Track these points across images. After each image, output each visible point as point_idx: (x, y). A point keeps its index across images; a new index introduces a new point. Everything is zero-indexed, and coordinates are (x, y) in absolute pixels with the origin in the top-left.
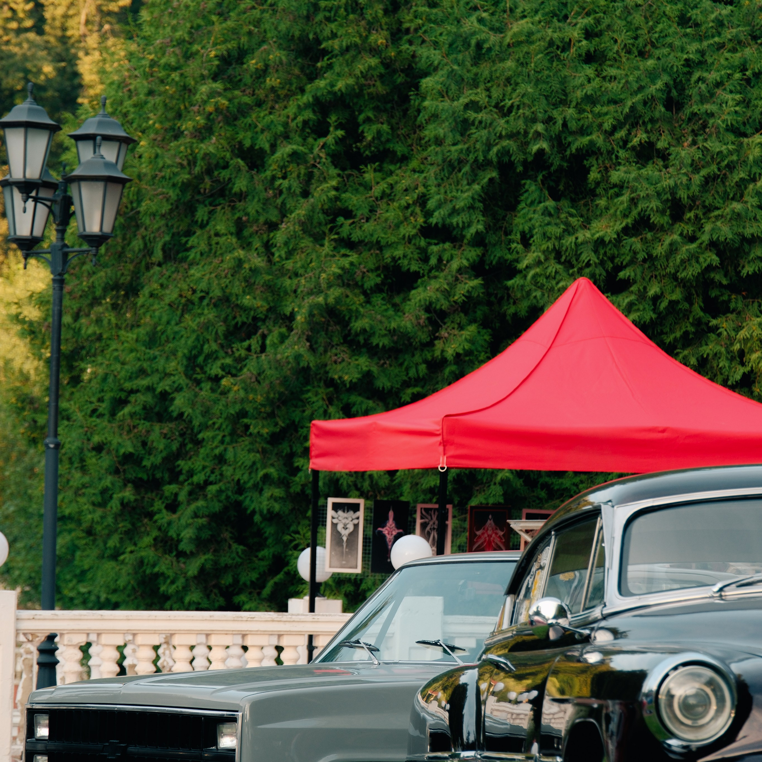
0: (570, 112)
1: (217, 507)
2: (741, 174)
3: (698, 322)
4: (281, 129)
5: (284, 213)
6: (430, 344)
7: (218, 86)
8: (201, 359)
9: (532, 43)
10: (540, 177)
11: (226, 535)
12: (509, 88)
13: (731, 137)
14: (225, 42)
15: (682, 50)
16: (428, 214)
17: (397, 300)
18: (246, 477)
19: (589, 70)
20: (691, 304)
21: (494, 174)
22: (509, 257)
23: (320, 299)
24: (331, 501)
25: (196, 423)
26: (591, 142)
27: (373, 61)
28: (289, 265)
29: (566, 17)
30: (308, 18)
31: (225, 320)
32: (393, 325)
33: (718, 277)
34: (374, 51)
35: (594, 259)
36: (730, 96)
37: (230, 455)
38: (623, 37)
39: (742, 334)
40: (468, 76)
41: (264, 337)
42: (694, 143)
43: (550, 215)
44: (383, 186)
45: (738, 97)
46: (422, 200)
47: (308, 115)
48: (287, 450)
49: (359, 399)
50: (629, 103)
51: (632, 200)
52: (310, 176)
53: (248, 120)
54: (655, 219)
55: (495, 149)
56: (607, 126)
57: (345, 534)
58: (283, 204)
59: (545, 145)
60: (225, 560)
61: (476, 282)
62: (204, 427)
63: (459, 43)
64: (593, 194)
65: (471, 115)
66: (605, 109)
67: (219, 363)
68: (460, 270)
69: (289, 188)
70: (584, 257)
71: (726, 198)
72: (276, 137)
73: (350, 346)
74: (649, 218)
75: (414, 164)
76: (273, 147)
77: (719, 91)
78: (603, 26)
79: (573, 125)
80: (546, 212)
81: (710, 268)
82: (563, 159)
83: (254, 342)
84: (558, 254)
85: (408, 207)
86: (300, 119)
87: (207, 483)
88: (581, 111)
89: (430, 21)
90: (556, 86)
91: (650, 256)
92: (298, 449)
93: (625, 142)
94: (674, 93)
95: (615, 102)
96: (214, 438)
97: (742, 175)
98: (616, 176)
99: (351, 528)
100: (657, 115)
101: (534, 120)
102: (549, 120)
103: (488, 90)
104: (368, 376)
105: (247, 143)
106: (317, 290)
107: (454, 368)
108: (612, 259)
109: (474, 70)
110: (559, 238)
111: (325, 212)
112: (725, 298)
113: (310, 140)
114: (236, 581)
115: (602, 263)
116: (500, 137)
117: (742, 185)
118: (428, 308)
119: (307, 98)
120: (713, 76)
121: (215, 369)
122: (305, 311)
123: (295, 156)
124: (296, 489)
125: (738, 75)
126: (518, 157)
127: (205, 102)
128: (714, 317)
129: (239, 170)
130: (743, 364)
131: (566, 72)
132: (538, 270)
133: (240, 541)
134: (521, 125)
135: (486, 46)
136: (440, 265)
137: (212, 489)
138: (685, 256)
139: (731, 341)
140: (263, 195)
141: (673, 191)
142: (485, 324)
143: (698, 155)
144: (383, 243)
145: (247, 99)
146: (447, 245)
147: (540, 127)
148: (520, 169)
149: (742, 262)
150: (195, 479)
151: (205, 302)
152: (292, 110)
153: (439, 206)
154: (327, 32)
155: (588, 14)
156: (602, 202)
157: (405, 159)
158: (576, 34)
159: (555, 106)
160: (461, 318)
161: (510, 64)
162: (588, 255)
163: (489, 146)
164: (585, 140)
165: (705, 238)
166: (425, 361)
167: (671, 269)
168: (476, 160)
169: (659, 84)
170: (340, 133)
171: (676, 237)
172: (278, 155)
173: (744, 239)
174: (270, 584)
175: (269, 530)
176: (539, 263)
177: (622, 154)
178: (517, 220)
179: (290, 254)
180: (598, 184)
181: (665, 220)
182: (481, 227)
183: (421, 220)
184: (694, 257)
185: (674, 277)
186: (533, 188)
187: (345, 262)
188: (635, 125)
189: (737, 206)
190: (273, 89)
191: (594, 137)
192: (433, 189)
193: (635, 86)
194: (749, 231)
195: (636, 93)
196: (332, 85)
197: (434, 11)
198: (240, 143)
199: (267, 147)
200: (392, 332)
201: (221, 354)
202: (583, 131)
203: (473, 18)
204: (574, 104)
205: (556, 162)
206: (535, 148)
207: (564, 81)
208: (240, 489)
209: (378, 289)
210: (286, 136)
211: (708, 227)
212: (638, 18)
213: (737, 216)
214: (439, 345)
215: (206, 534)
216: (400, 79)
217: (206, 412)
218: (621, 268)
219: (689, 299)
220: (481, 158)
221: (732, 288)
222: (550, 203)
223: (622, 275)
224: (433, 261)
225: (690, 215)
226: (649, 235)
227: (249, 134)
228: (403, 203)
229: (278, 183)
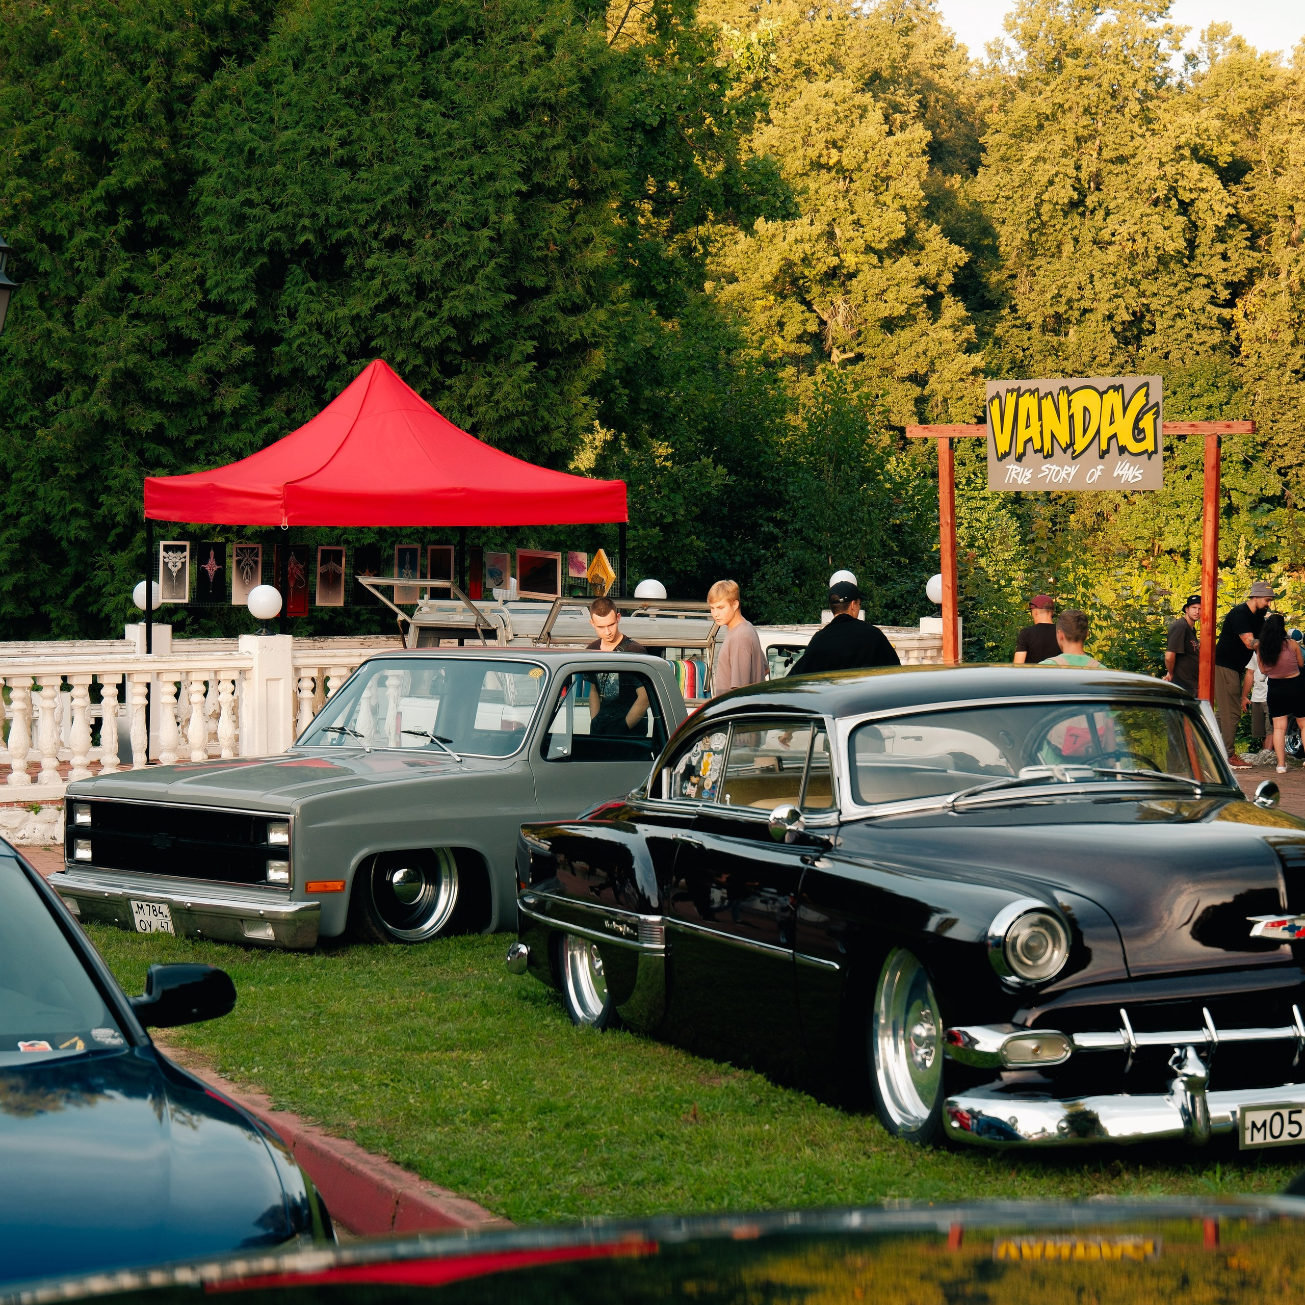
0: (332, 209)
1: (27, 533)
2: (472, 262)
3: (434, 382)
4: (77, 218)
5: (81, 289)
6: (210, 400)
7: (23, 181)
8: (11, 411)
9: (297, 150)
10: (304, 263)
11: (34, 556)
12: (278, 188)
13: (464, 231)
14: (25, 143)
15: (420, 157)
16: (206, 292)
17: (178, 362)
18: (55, 510)
19: (345, 175)
20: (430, 367)
21: (265, 260)
22: (276, 328)
23: (121, 364)
24: (162, 543)
25: (10, 465)
26: (350, 234)
27: (158, 163)
28: (89, 334)
29: (321, 129)
30: (97, 124)
31: (31, 378)
32: (181, 385)
33: (454, 346)
34: (159, 154)
35: (351, 331)
36: (462, 197)
37: (41, 493)
38: (372, 147)
39: (472, 391)
40: (242, 177)
41: (68, 395)
42: (433, 236)
43: (312, 293)
44: (166, 268)
45: (469, 197)
46: (201, 281)
47: (101, 207)
48: (89, 488)
49: (153, 446)
50: (380, 203)
51: (383, 283)
52: (103, 258)
53: (48, 211)
54: (404, 299)
55: (268, 240)
56: (362, 221)
57: (174, 570)
58: (81, 282)
59: (311, 237)
60: (35, 576)
61: (249, 349)
62: (16, 468)
63: (234, 150)
64: (347, 275)
65: (247, 210)
66: (360, 207)
67: (28, 415)
68: (236, 339)
69: (87, 269)
70: (343, 329)
71: (460, 280)
72: (73, 225)
73: (144, 402)
74: (398, 297)
75: (191, 249)
76: (71, 233)
77: (452, 192)
78: (354, 137)
79: (334, 220)
80: (310, 291)
81: (449, 338)
82: (325, 248)
83: (59, 397)
84: (319, 326)
85: (188, 284)
86: (94, 210)
87: (19, 515)
88: (341, 209)
89: (205, 129)
90: (318, 187)
91: (398, 328)
92: (99, 487)
93: (376, 235)
94: (415, 193)
95: (367, 201)
96: (27, 477)
97: (474, 262)
98: (370, 263)
99: (179, 565)
100: (403, 212)
101: (301, 216)
102: (314, 216)
103: (259, 189)
104: (160, 426)
105: (49, 230)
106: (116, 357)
107: (230, 419)
108: (365, 330)
109: (248, 172)
110: (321, 314)
111: (119, 289)
112: (457, 362)
113: (102, 228)
114: (43, 593)
115: (357, 335)
116: (272, 229)
117: (473, 271)
118: (208, 370)
119: (99, 192)
120: (447, 180)
121: (24, 419)
122: (109, 374)
123: (91, 242)
124: (99, 519)
125: (467, 179)
126: (287, 246)
127: (12, 195)
128: (450, 377)
129: (42, 253)
130: (471, 415)
131: (327, 176)
132: (303, 340)
133: (45, 560)
134: (290, 220)
135: (258, 152)
136: (217, 334)
137: (25, 519)
138: (428, 329)
139: (463, 397)
140: (64, 274)
141: (419, 276)
142: (255, 382)
143: (438, 246)
144: (168, 315)
145: (47, 192)
146: (223, 318)
147: (306, 222)
148: (288, 256)
149: (472, 333)
150: (9, 511)
151: (13, 363)
152: (85, 201)
153: (217, 285)
154: (114, 136)
155: (342, 127)
156: (358, 284)
157: (181, 244)
158: (333, 144)
159: (317, 203)
160: (237, 378)
161: (279, 167)
162: (346, 328)
163: (262, 236)
164: (342, 233)
165: (445, 314)
166: (206, 414)
167: (415, 340)
168: (251, 249)
169: (406, 187)
170: (129, 222)
171: (421, 314)
172: (76, 240)
173: (475, 314)
174: (73, 596)
175: (73, 554)
176: (303, 333)
177: (375, 244)
178: (283, 298)
179: (90, 325)
180: (352, 268)
181: (411, 300)
182: (254, 304)
183: (200, 296)
184: (436, 330)
185: (418, 346)
186: (298, 271)
187: (139, 332)
188: (384, 220)
189: (471, 288)
190: (68, 185)
191: (351, 230)
192: (211, 271)
193: (385, 188)
194: (479, 309)
195: (385, 194)
196: (121, 182)
197: (210, 121)
198: (42, 230)
199: (66, 233)
200: (179, 391)
201: (30, 407)
202: (341, 225)
203: (245, 127)
204: (334, 202)
205: (319, 250)
206: (302, 240)
207: (325, 183)
208: (48, 519)
209: (164, 353)
210: (81, 224)
211: (446, 305)
212: (383, 130)
213: (471, 297)
214: (218, 400)
215: (18, 556)
216: (177, 177)
217: (18, 456)
218: (371, 338)
219: (428, 364)
220: (255, 247)
221: (464, 354)
222: (312, 284)
223: (373, 343)
224: (211, 331)
225: (433, 295)
226: (397, 312)
227: (50, 222)
228: (184, 281)
229: (77, 264)
